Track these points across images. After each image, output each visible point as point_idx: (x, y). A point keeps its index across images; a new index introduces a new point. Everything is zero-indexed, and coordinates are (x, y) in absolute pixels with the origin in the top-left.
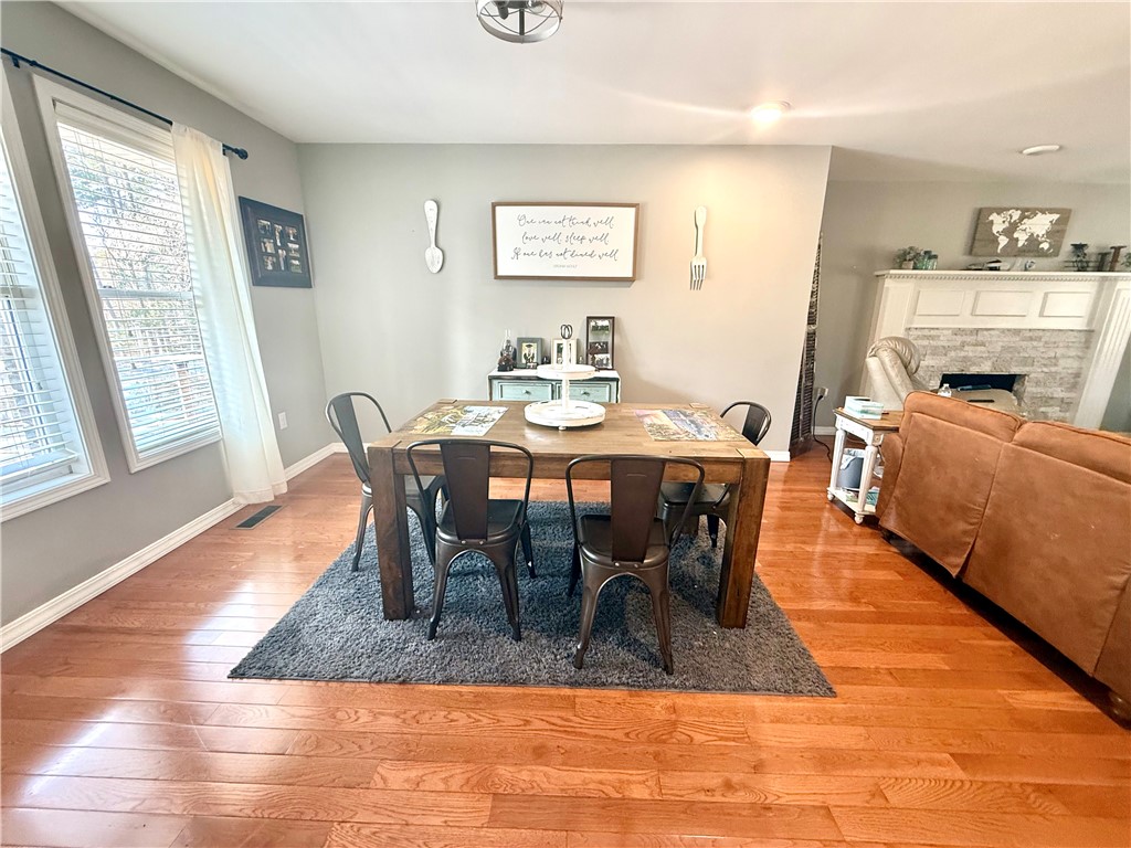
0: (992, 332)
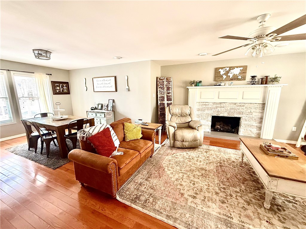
0: (226, 104)
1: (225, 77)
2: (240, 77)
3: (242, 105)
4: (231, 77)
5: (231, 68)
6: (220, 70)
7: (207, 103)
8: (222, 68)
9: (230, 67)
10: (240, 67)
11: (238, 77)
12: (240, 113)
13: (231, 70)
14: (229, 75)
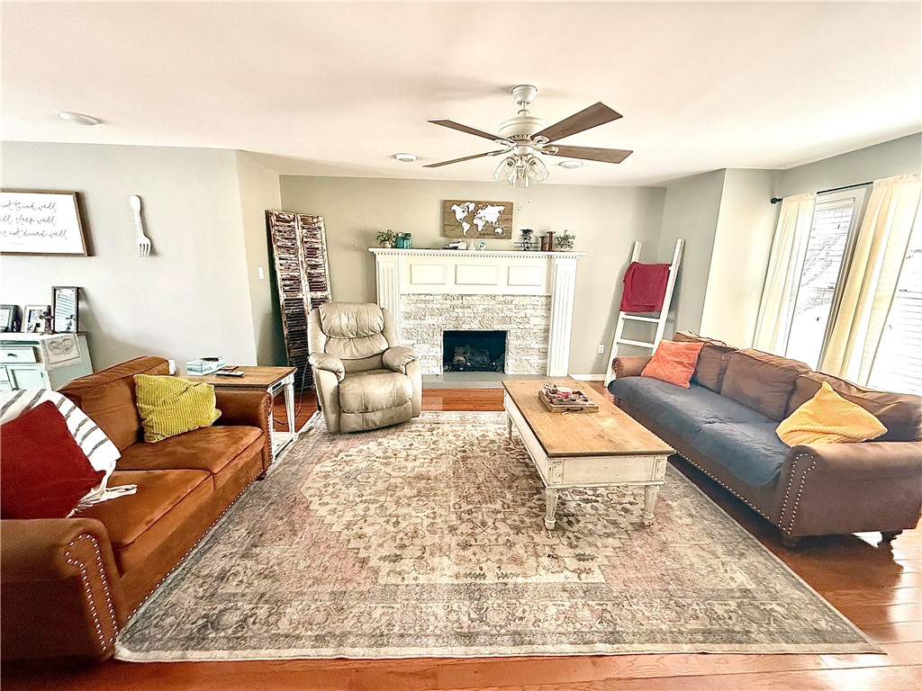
0: (473, 297)
1: (466, 226)
2: (499, 230)
3: (507, 299)
4: (480, 229)
5: (481, 205)
6: (455, 207)
7: (428, 298)
8: (459, 203)
9: (477, 203)
10: (498, 204)
11: (496, 231)
12: (504, 320)
13: (480, 211)
14: (475, 222)
